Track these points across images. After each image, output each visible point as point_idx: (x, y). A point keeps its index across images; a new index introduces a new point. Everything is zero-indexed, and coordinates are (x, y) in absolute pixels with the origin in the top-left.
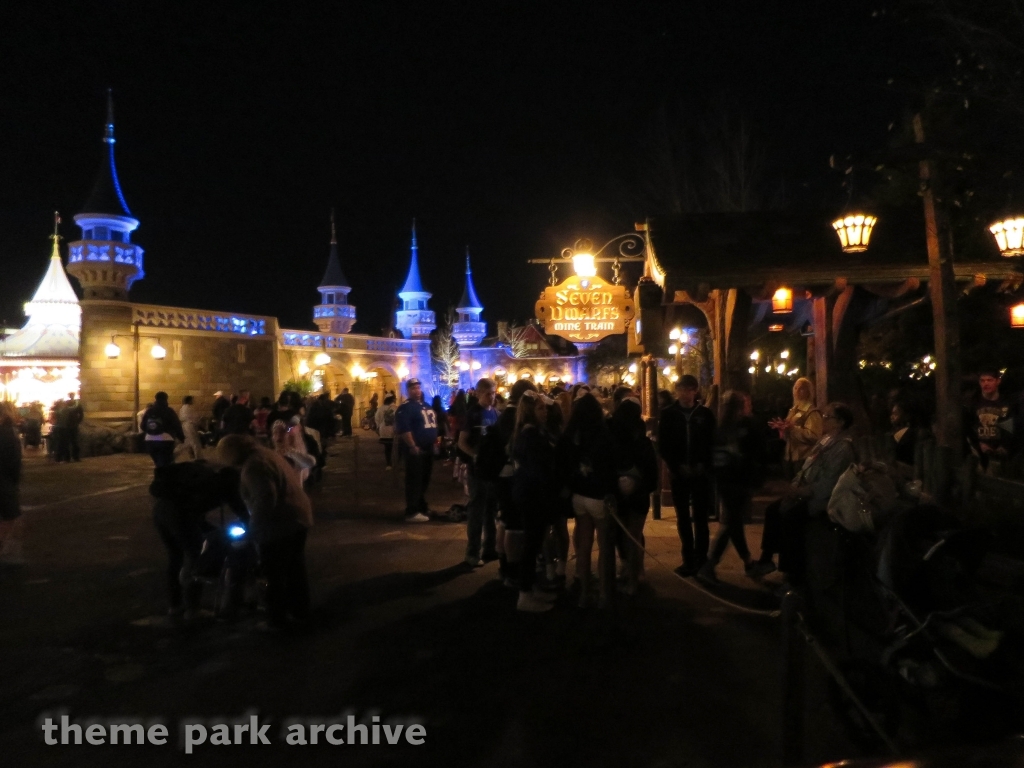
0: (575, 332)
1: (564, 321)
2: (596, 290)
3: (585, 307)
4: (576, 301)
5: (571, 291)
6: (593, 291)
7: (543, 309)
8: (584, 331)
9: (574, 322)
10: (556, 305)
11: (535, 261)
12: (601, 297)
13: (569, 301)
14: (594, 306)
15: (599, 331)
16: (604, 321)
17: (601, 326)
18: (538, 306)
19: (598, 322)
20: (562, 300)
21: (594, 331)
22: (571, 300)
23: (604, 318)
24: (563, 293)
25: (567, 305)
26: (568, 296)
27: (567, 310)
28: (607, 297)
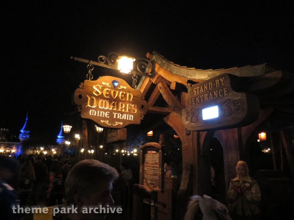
0: (105, 119)
1: (97, 109)
2: (123, 90)
3: (113, 101)
4: (107, 95)
5: (104, 87)
6: (120, 90)
7: (80, 97)
8: (112, 119)
9: (105, 111)
10: (91, 95)
11: (76, 59)
12: (125, 95)
13: (102, 94)
14: (120, 101)
15: (123, 121)
16: (127, 113)
17: (124, 117)
18: (77, 93)
19: (122, 113)
20: (97, 93)
21: (119, 120)
22: (104, 94)
23: (127, 111)
24: (98, 87)
25: (101, 97)
26: (102, 90)
27: (100, 101)
28: (130, 96)
